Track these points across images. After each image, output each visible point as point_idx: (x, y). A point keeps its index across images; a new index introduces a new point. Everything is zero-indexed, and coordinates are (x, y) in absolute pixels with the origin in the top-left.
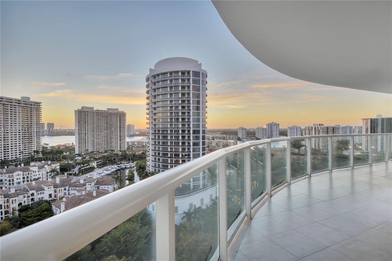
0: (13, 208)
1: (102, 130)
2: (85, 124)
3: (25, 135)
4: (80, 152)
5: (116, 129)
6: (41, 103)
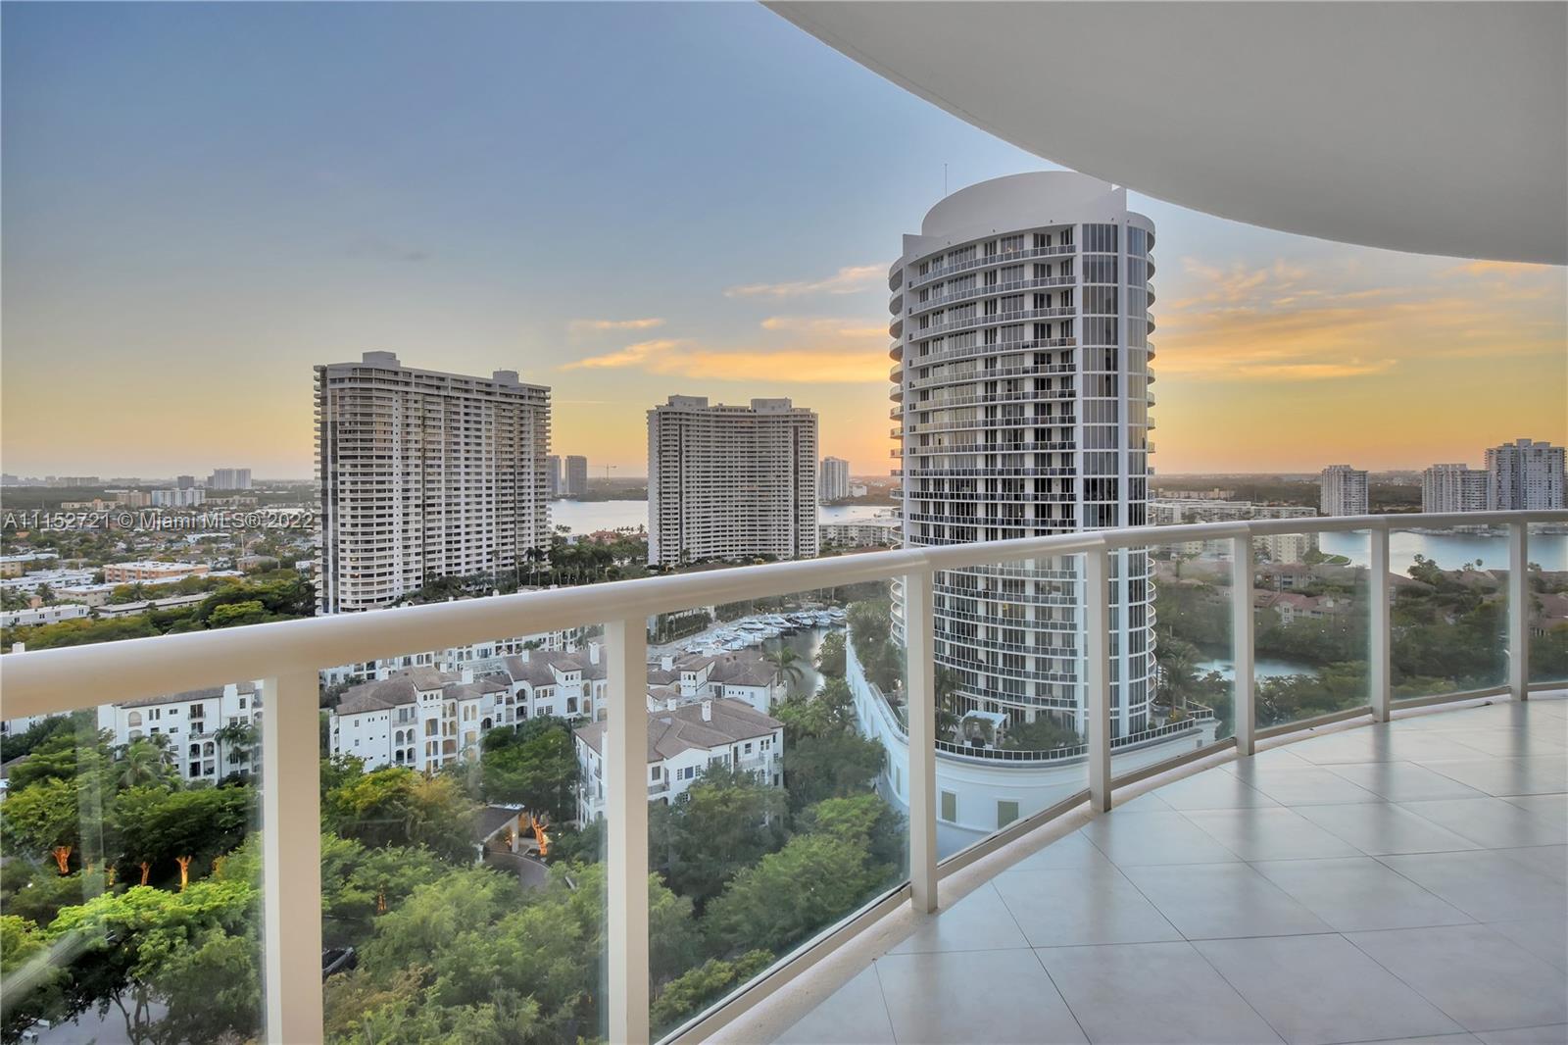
0: (466, 734)
1: (734, 479)
2: (681, 458)
3: (504, 498)
4: (664, 558)
5: (782, 479)
6: (549, 389)
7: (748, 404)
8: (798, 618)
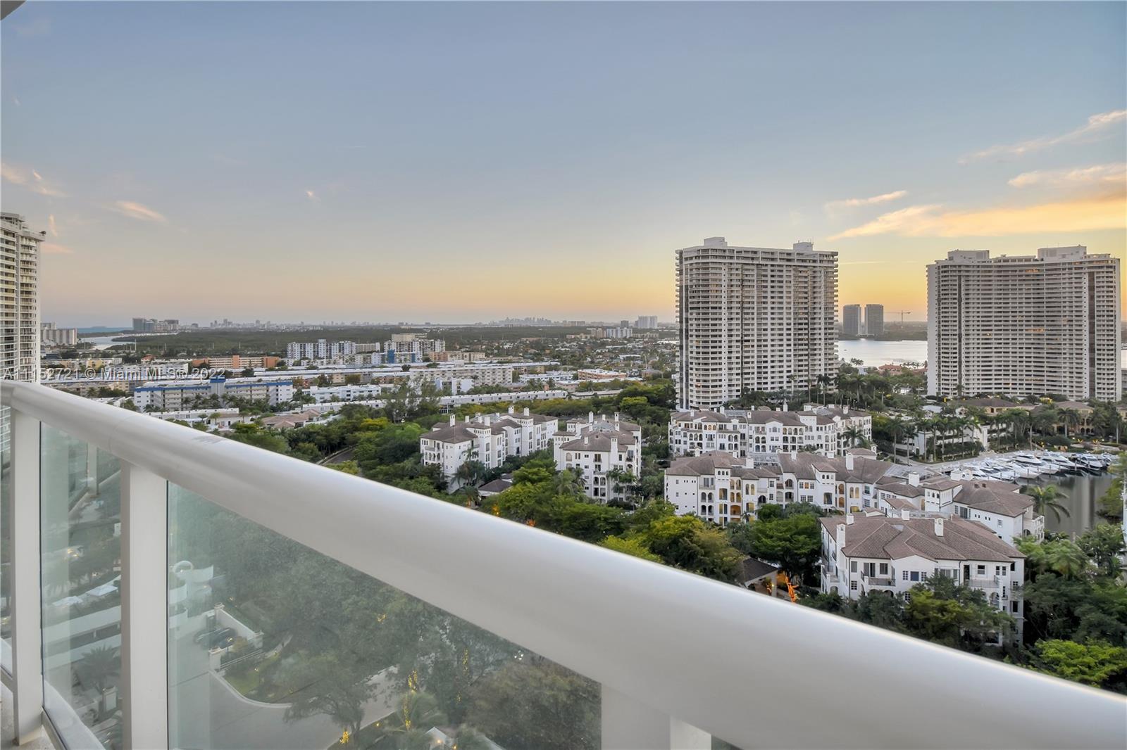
1: (1018, 323)
2: (960, 305)
5: (1075, 323)
6: (836, 254)
7: (1035, 254)
8: (1084, 458)
